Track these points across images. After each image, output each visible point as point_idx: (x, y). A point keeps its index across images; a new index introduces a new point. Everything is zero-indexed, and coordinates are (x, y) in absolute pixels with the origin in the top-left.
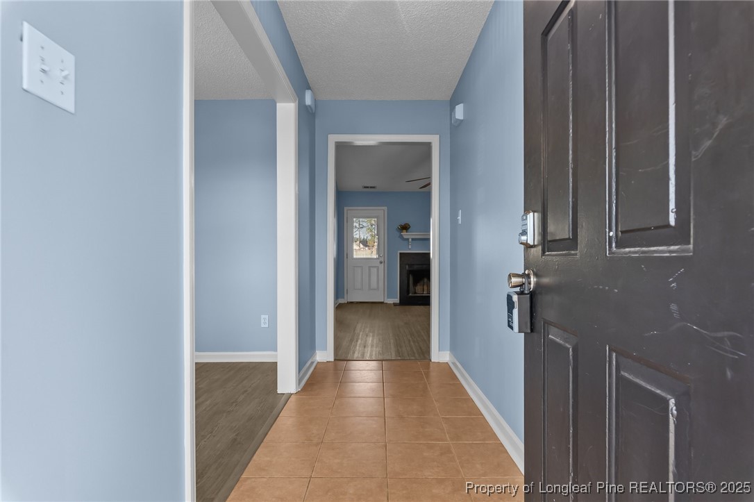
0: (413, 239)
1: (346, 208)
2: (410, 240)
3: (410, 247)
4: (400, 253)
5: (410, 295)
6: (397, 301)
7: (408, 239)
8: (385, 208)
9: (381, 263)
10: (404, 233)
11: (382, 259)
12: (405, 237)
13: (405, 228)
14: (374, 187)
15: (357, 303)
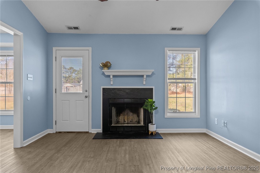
0: (114, 76)
1: (54, 49)
2: (111, 77)
3: (112, 83)
4: (103, 89)
5: (113, 125)
6: (100, 130)
7: (109, 76)
8: (90, 49)
9: (86, 97)
10: (105, 70)
11: (87, 94)
12: (106, 74)
13: (107, 65)
14: (76, 28)
15: (65, 132)
